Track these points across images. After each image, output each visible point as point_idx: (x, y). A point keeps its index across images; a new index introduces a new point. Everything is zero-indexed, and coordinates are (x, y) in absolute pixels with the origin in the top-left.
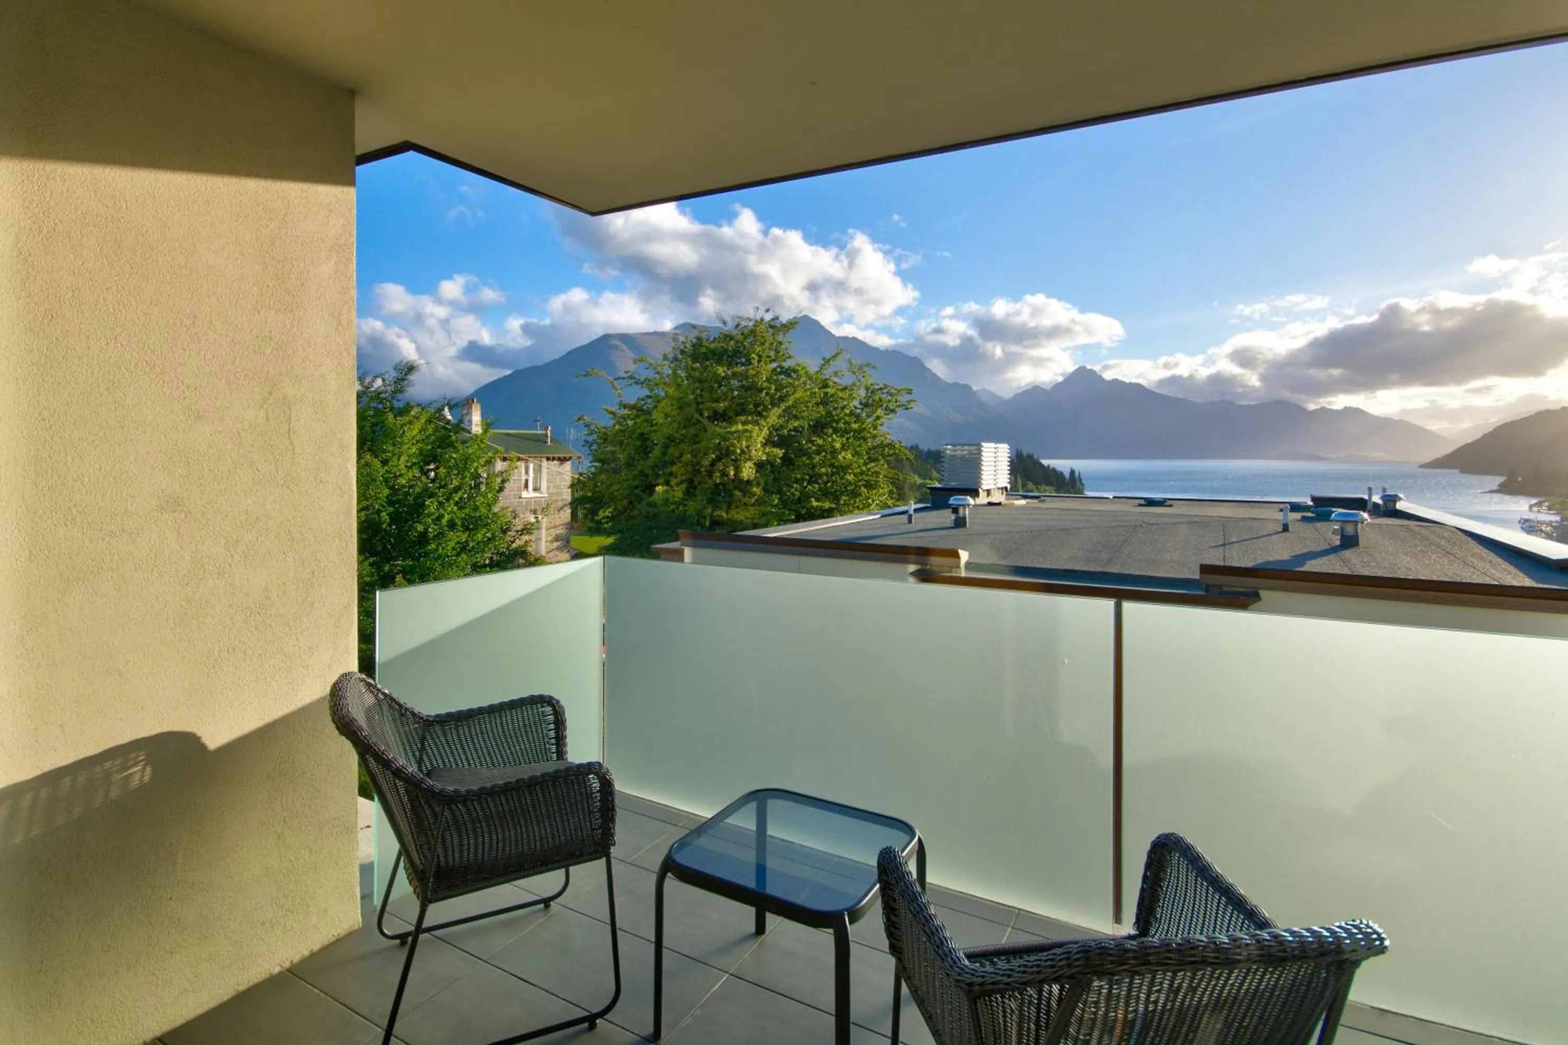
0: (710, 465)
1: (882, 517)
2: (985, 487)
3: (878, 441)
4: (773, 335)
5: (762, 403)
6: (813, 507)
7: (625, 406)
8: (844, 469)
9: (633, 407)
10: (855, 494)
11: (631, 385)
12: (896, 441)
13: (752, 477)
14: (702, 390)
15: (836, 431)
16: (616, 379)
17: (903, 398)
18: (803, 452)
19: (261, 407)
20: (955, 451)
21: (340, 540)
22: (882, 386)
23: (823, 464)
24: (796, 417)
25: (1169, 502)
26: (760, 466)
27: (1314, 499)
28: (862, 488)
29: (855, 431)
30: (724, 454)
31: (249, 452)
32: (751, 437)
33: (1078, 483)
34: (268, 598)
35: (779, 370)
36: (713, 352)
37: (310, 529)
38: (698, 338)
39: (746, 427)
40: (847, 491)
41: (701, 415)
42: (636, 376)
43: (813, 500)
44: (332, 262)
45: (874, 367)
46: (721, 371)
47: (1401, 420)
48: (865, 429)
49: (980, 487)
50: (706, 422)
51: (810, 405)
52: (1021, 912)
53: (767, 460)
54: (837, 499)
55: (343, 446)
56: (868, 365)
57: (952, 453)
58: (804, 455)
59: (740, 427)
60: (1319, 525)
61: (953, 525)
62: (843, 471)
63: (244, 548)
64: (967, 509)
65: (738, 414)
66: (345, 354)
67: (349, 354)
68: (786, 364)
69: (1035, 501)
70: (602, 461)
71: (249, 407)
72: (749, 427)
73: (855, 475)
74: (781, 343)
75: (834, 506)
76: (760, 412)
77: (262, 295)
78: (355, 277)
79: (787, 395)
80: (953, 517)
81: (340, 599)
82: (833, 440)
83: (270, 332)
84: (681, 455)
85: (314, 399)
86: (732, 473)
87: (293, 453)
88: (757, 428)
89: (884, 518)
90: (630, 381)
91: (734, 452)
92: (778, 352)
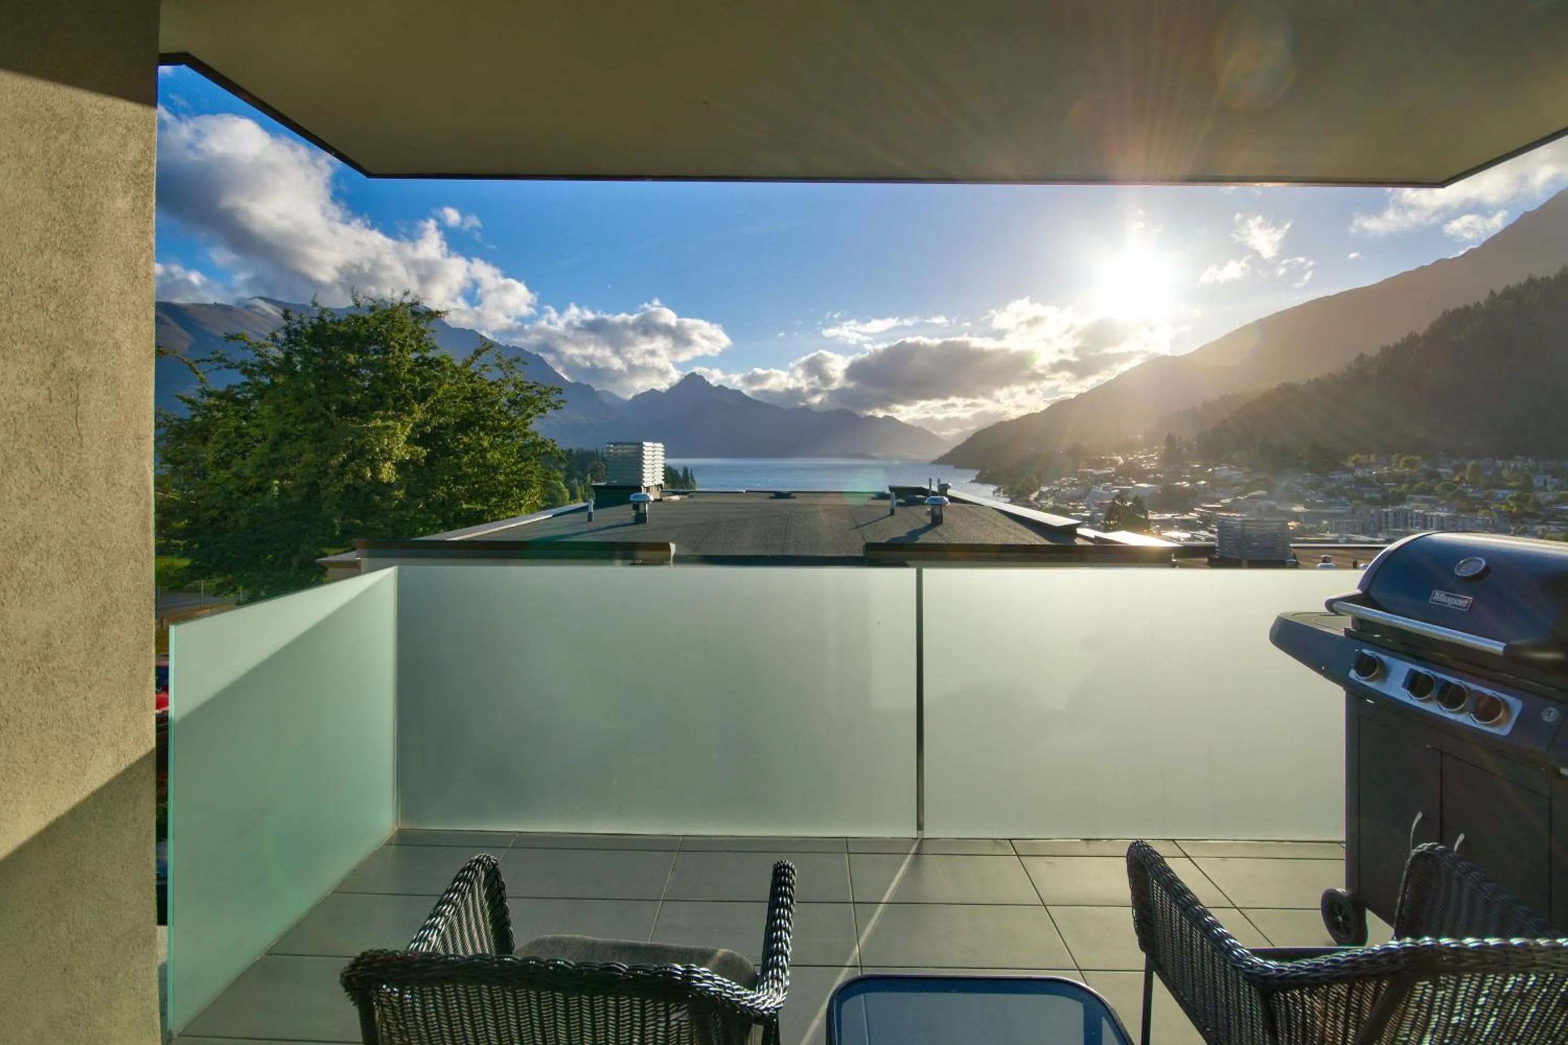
0: (340, 466)
1: (554, 516)
2: (646, 485)
3: (530, 439)
4: (415, 322)
5: (404, 396)
6: (462, 510)
7: (210, 395)
8: (495, 469)
9: (220, 397)
10: (506, 495)
11: (219, 368)
12: (549, 441)
13: (393, 480)
14: (326, 379)
15: (483, 428)
16: (197, 362)
17: (554, 399)
18: (447, 451)
19: (42, 383)
20: (616, 450)
21: (136, 561)
22: (531, 384)
23: (472, 463)
24: (442, 414)
25: (793, 495)
26: (401, 466)
27: (892, 489)
28: (514, 489)
29: (504, 429)
30: (360, 453)
31: (27, 444)
32: (394, 434)
33: (690, 481)
34: (49, 645)
35: (420, 361)
36: (342, 336)
37: (101, 548)
38: (321, 319)
39: (387, 423)
40: (498, 492)
41: (328, 409)
42: (228, 359)
43: (463, 502)
44: (130, 195)
45: (525, 363)
46: (352, 358)
47: (920, 428)
48: (515, 427)
49: (642, 484)
50: (333, 417)
51: (458, 400)
52: (849, 840)
53: (410, 459)
54: (486, 501)
55: (139, 438)
56: (517, 360)
57: (615, 452)
58: (451, 454)
59: (379, 423)
60: (911, 508)
61: (633, 521)
62: (493, 472)
63: (20, 578)
64: (647, 505)
65: (373, 409)
66: (142, 317)
67: (147, 318)
68: (430, 355)
69: (686, 497)
70: (176, 463)
71: (27, 380)
72: (390, 423)
73: (506, 475)
74: (423, 332)
75: (485, 508)
76: (401, 406)
77: (47, 230)
78: (154, 218)
79: (431, 391)
80: (634, 513)
81: (136, 639)
82: (479, 439)
83: (55, 281)
84: (300, 454)
85: (106, 374)
86: (369, 474)
87: (81, 446)
88: (399, 424)
89: (555, 518)
90: (217, 365)
91: (372, 450)
92: (420, 341)
